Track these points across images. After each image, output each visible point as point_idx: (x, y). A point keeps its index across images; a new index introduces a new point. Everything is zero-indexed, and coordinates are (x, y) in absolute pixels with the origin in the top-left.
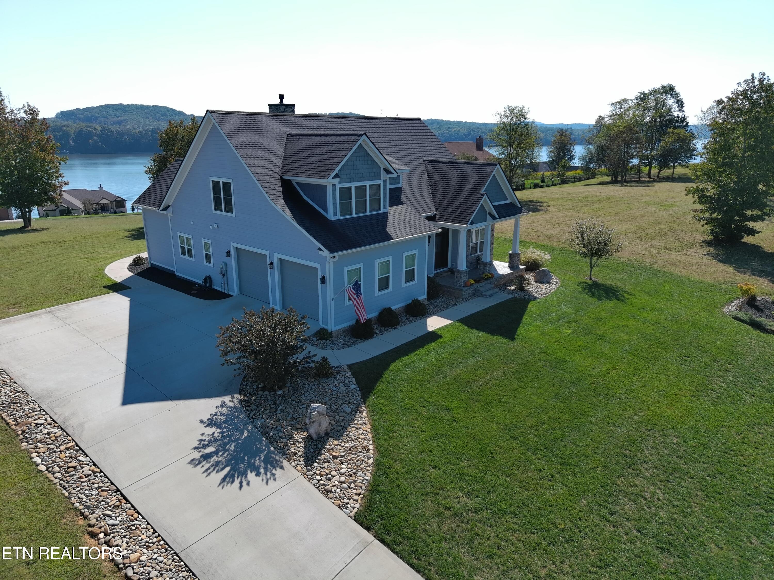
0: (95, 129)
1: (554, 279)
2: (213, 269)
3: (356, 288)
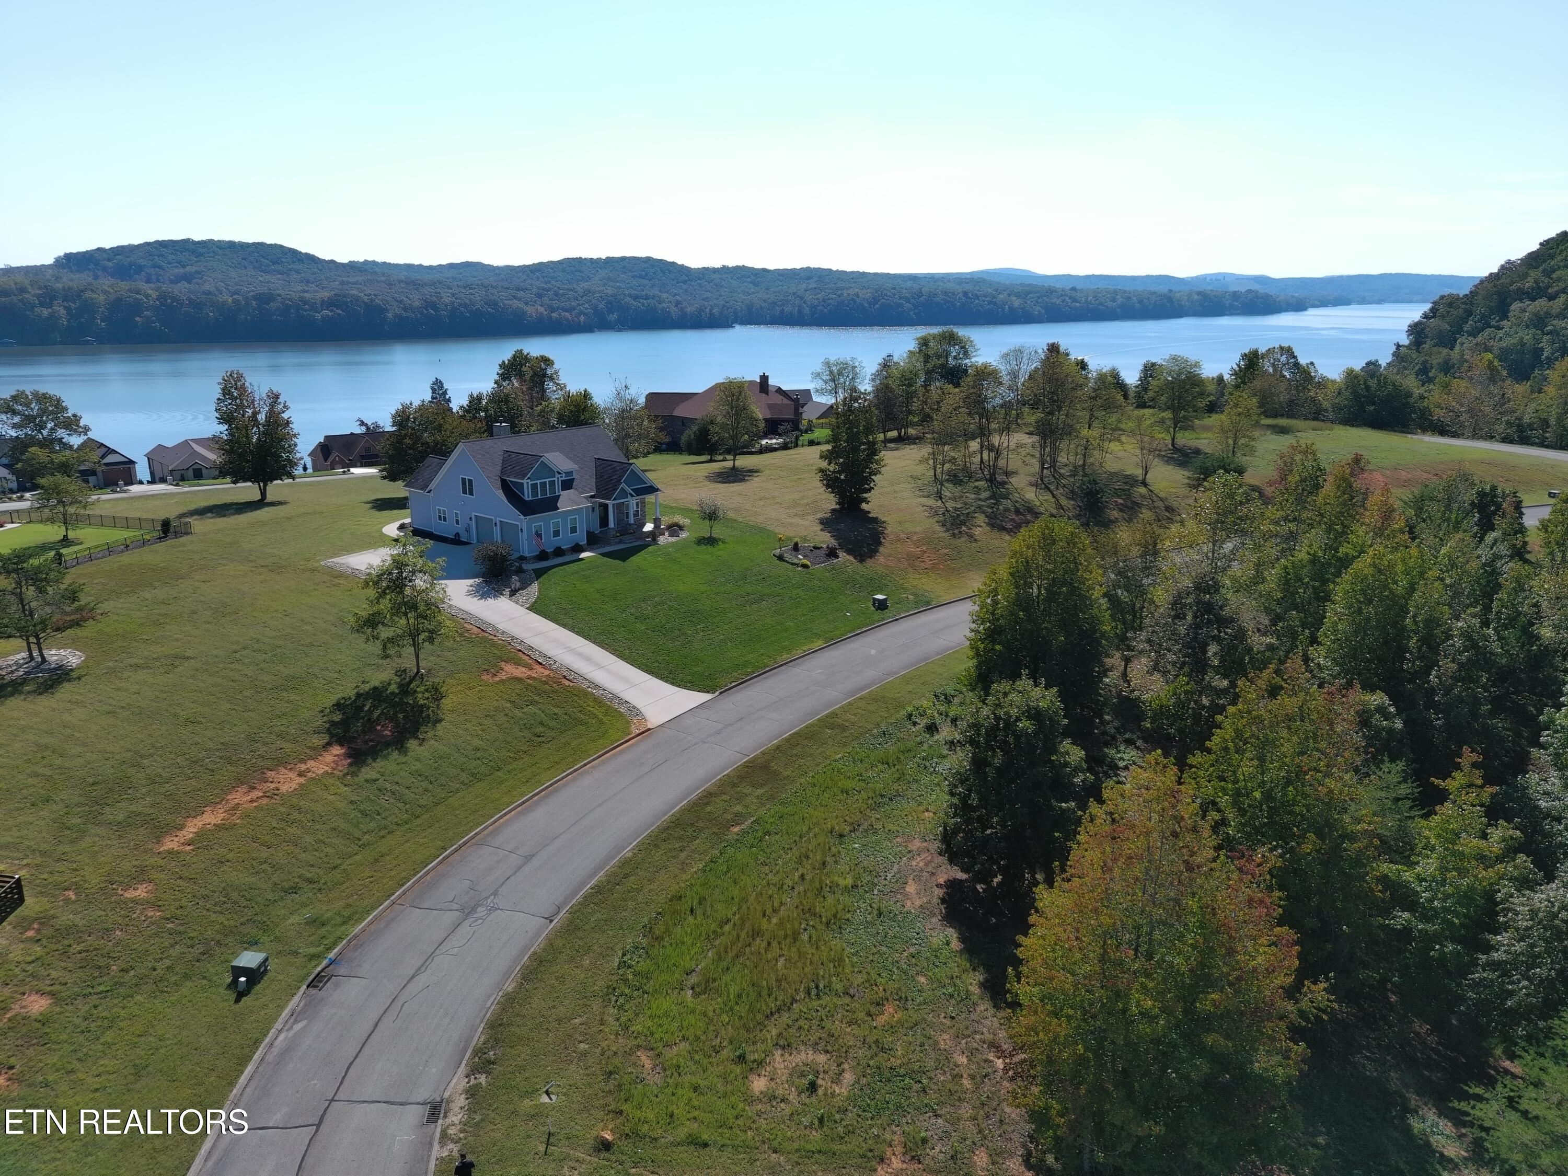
0: (147, 296)
1: (684, 535)
2: (460, 528)
3: (539, 535)
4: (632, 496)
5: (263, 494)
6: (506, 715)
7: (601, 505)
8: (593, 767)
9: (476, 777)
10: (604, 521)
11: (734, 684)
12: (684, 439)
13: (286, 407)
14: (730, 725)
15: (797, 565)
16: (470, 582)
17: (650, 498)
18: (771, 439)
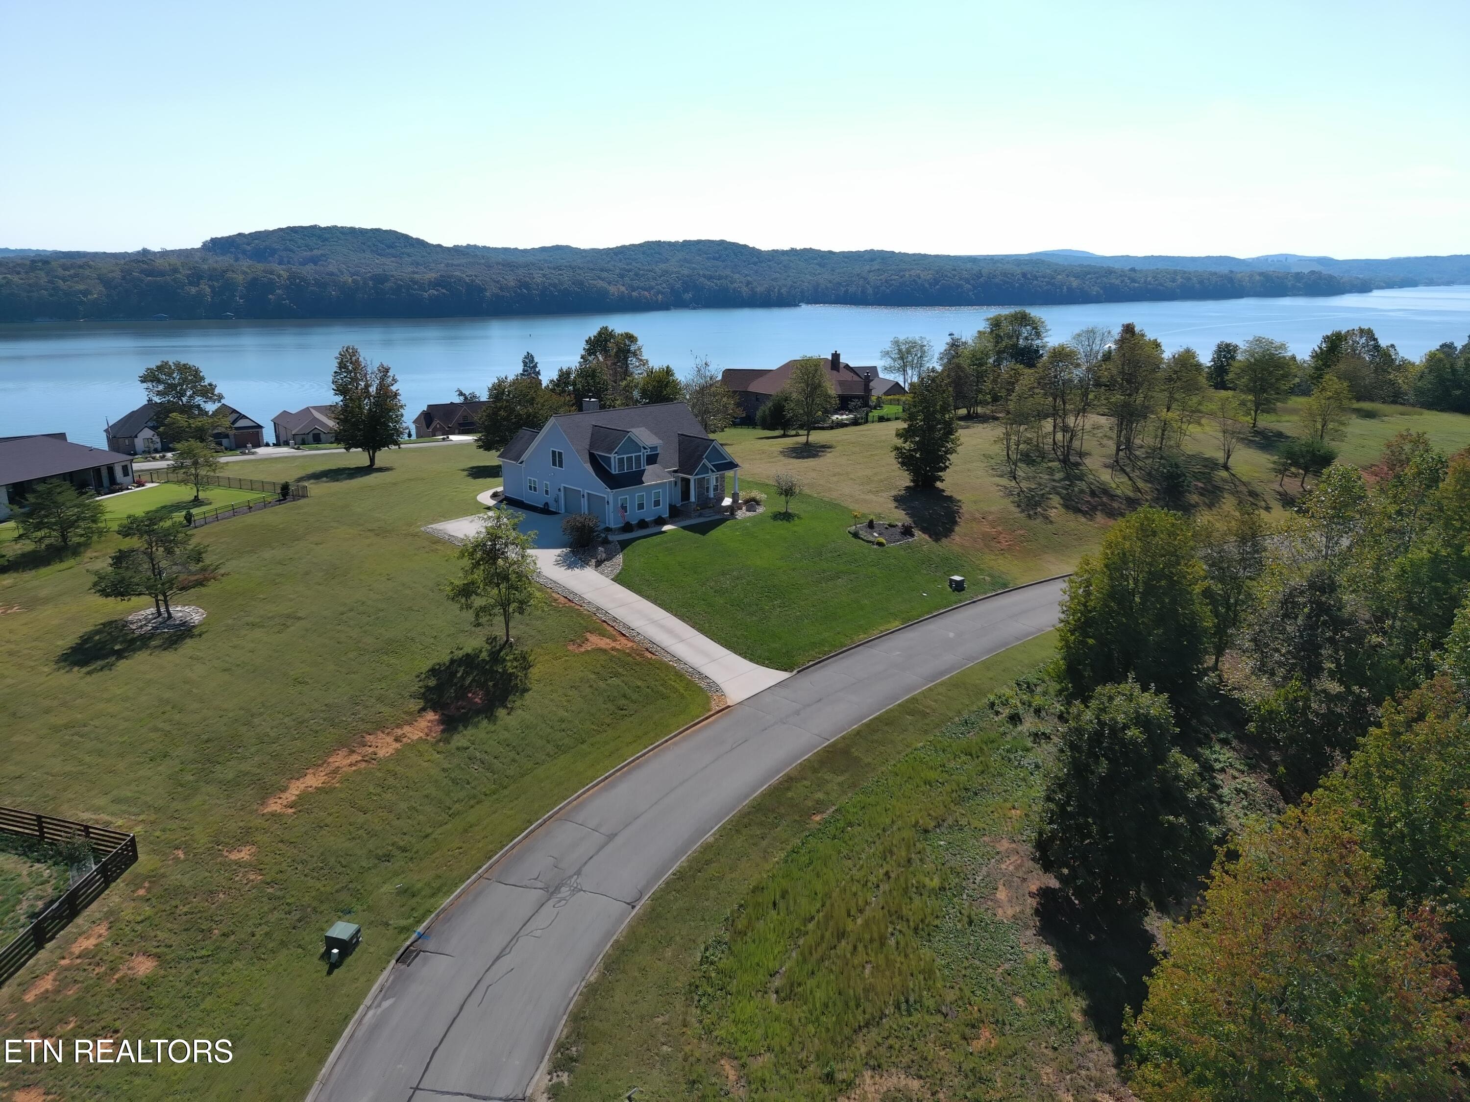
0: (279, 276)
1: (760, 510)
2: (549, 498)
3: (624, 508)
4: (713, 471)
5: (372, 460)
6: (591, 686)
7: (683, 479)
8: (675, 744)
9: (561, 749)
10: (686, 495)
11: (811, 663)
12: (759, 414)
13: (395, 380)
14: (809, 705)
15: (872, 542)
16: (558, 551)
17: (729, 474)
18: (842, 414)
